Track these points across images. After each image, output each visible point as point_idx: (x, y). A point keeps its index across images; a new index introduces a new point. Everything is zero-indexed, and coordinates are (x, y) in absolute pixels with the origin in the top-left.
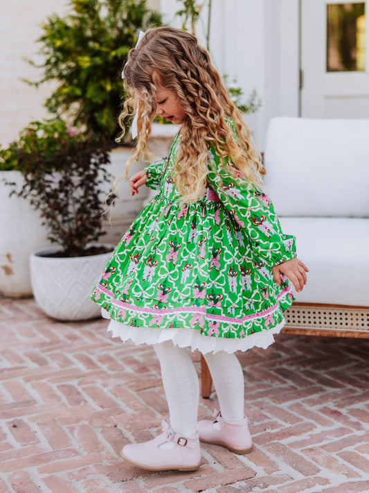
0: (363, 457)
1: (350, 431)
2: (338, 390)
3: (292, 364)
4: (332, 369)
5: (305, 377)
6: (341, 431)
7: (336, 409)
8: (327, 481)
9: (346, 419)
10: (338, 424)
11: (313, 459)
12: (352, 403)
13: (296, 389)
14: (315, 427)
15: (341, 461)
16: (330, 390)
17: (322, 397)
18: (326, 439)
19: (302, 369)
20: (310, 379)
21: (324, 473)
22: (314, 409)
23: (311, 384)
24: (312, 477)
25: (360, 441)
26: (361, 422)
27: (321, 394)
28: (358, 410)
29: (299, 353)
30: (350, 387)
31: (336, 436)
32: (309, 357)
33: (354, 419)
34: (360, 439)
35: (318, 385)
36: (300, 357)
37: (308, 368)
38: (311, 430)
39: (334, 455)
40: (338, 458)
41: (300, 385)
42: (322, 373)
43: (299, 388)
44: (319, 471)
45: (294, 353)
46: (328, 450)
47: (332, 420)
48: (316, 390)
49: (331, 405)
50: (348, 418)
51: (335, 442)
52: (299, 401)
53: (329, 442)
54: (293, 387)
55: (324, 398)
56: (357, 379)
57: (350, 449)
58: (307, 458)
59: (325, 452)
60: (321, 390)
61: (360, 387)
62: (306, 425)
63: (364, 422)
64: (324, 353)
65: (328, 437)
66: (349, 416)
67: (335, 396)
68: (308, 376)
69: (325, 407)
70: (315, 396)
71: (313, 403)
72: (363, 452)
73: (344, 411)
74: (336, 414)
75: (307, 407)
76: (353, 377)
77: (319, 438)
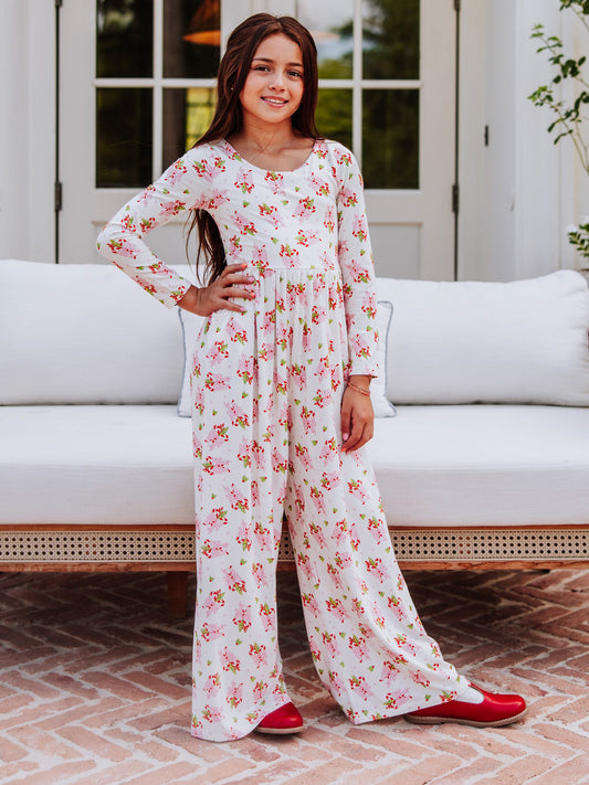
0: (89, 732)
1: (80, 701)
2: (75, 650)
3: (15, 620)
4: (72, 623)
5: (30, 636)
6: (68, 702)
7: (67, 674)
8: (35, 766)
9: (77, 687)
10: (65, 694)
11: (21, 740)
12: (90, 665)
13: (14, 651)
14: (32, 699)
15: (59, 739)
16: (63, 650)
17: (48, 661)
18: (46, 714)
19: (28, 625)
20: (37, 638)
21: (34, 755)
22: (36, 677)
23: (38, 643)
24: (14, 762)
25: (91, 713)
26: (97, 689)
27: (48, 657)
28: (97, 673)
29: (28, 603)
30: (92, 644)
31: (60, 709)
32: (42, 608)
33: (88, 685)
34: (92, 710)
35: (48, 645)
36: (29, 609)
37: (38, 623)
38: (26, 704)
39: (51, 733)
40: (57, 736)
41: (20, 646)
42: (57, 629)
43: (18, 651)
44: (26, 754)
45: (21, 604)
46: (44, 728)
47: (58, 689)
48: (42, 653)
49: (60, 670)
50: (81, 685)
51: (56, 717)
52: (15, 668)
53: (48, 717)
54: (10, 650)
55: (51, 663)
56: (105, 633)
57: (75, 723)
58: (14, 740)
59: (39, 730)
60: (52, 651)
61: (105, 643)
62: (20, 698)
63: (101, 687)
64: (63, 602)
65: (48, 711)
66: (83, 682)
67: (68, 657)
68: (34, 634)
69: (51, 674)
70: (40, 660)
71: (36, 668)
72: (91, 726)
73: (76, 677)
74: (64, 681)
75: (26, 675)
76: (98, 631)
77: (36, 714)
